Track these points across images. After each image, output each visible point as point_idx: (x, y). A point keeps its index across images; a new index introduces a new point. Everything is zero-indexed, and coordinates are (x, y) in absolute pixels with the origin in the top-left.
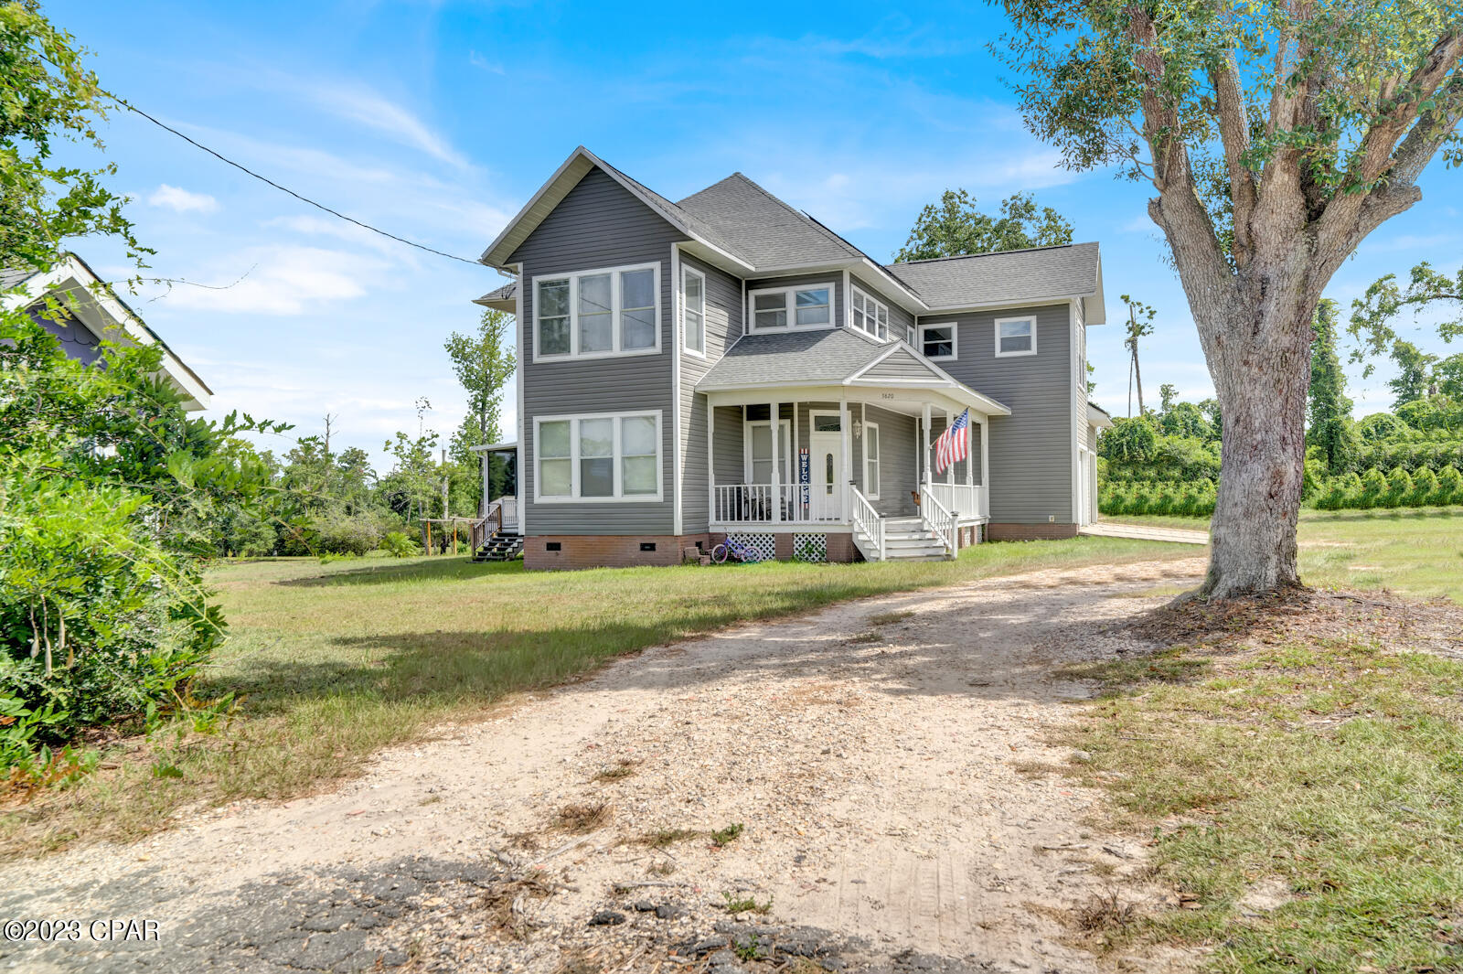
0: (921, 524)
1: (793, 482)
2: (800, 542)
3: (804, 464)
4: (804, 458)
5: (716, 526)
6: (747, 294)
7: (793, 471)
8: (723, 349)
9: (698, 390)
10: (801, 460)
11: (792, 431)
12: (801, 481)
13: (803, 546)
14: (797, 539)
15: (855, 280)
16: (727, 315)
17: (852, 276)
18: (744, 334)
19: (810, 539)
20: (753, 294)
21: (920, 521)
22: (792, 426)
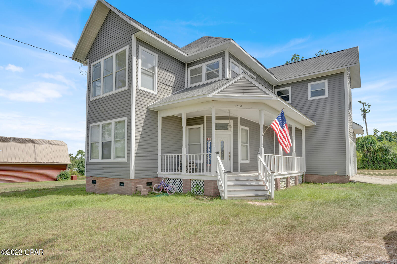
0: (258, 176)
1: (204, 153)
2: (194, 184)
3: (209, 145)
4: (209, 142)
5: (161, 174)
6: (187, 70)
7: (204, 148)
8: (171, 92)
9: (149, 108)
10: (207, 144)
11: (204, 130)
12: (207, 152)
13: (195, 186)
14: (192, 182)
15: (231, 56)
16: (174, 77)
17: (230, 54)
18: (186, 88)
19: (198, 183)
20: (190, 69)
21: (257, 174)
22: (204, 127)
